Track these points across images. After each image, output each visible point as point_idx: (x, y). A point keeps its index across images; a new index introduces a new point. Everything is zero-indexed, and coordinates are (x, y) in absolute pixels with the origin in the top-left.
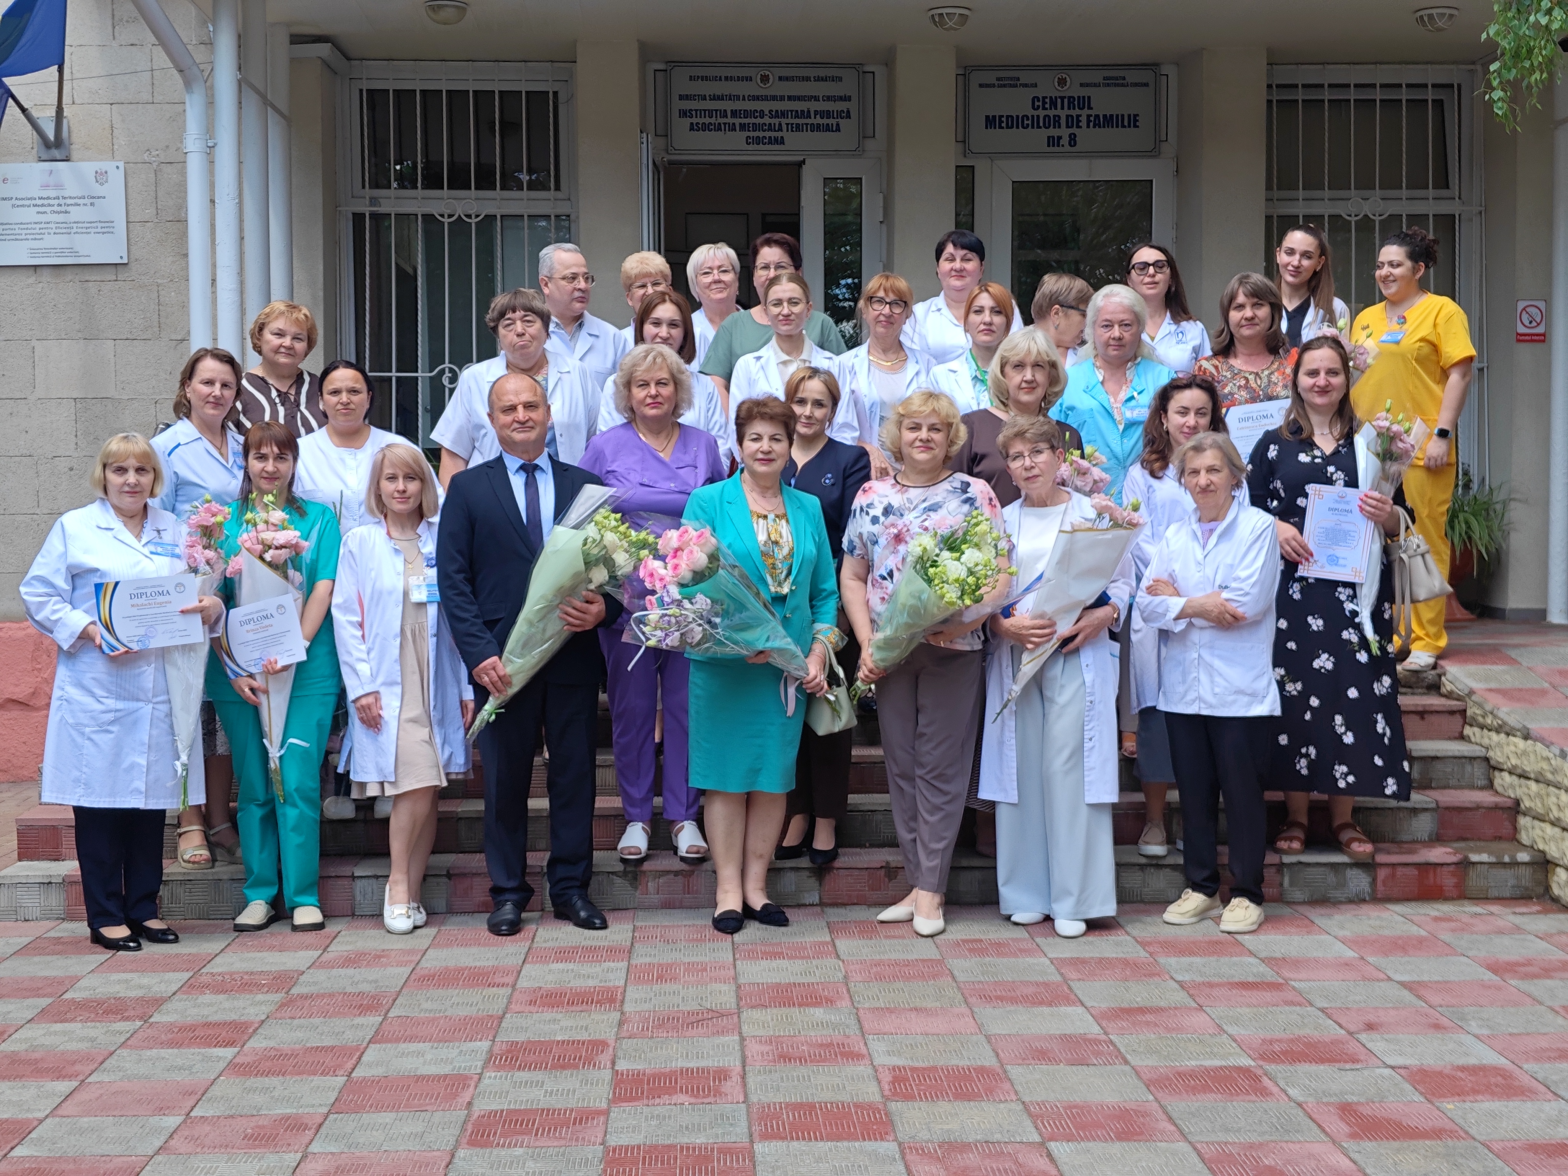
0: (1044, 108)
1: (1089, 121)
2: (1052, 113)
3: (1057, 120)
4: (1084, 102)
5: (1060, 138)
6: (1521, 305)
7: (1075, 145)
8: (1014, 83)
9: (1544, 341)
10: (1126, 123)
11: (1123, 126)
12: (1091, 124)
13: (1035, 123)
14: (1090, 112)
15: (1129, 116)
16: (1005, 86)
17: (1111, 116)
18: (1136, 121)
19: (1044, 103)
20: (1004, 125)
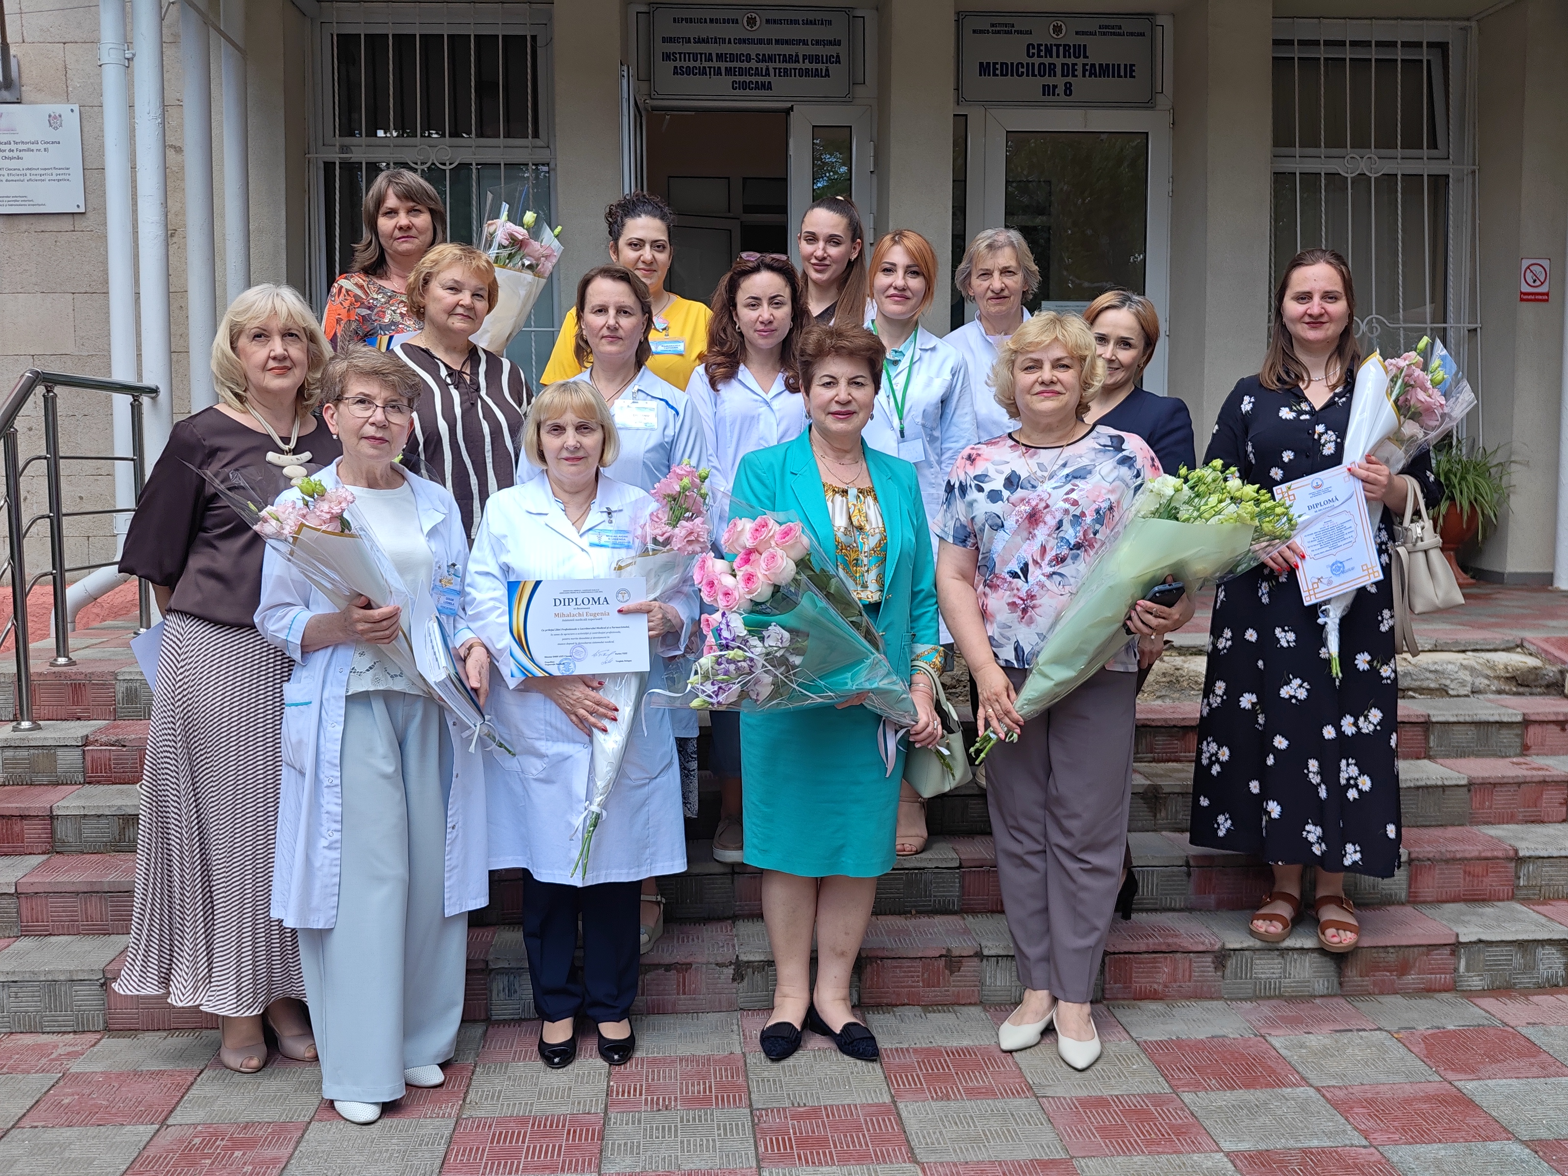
0: (1039, 56)
1: (1084, 71)
2: (1047, 61)
3: (1052, 67)
4: (1080, 51)
5: (1055, 87)
6: (1525, 263)
7: (1070, 94)
8: (1008, 30)
9: (1547, 300)
10: (1122, 74)
11: (1119, 76)
12: (1087, 73)
13: (1030, 71)
14: (1085, 61)
15: (1126, 65)
16: (999, 32)
17: (1107, 65)
18: (1132, 71)
19: (1039, 51)
20: (998, 72)
